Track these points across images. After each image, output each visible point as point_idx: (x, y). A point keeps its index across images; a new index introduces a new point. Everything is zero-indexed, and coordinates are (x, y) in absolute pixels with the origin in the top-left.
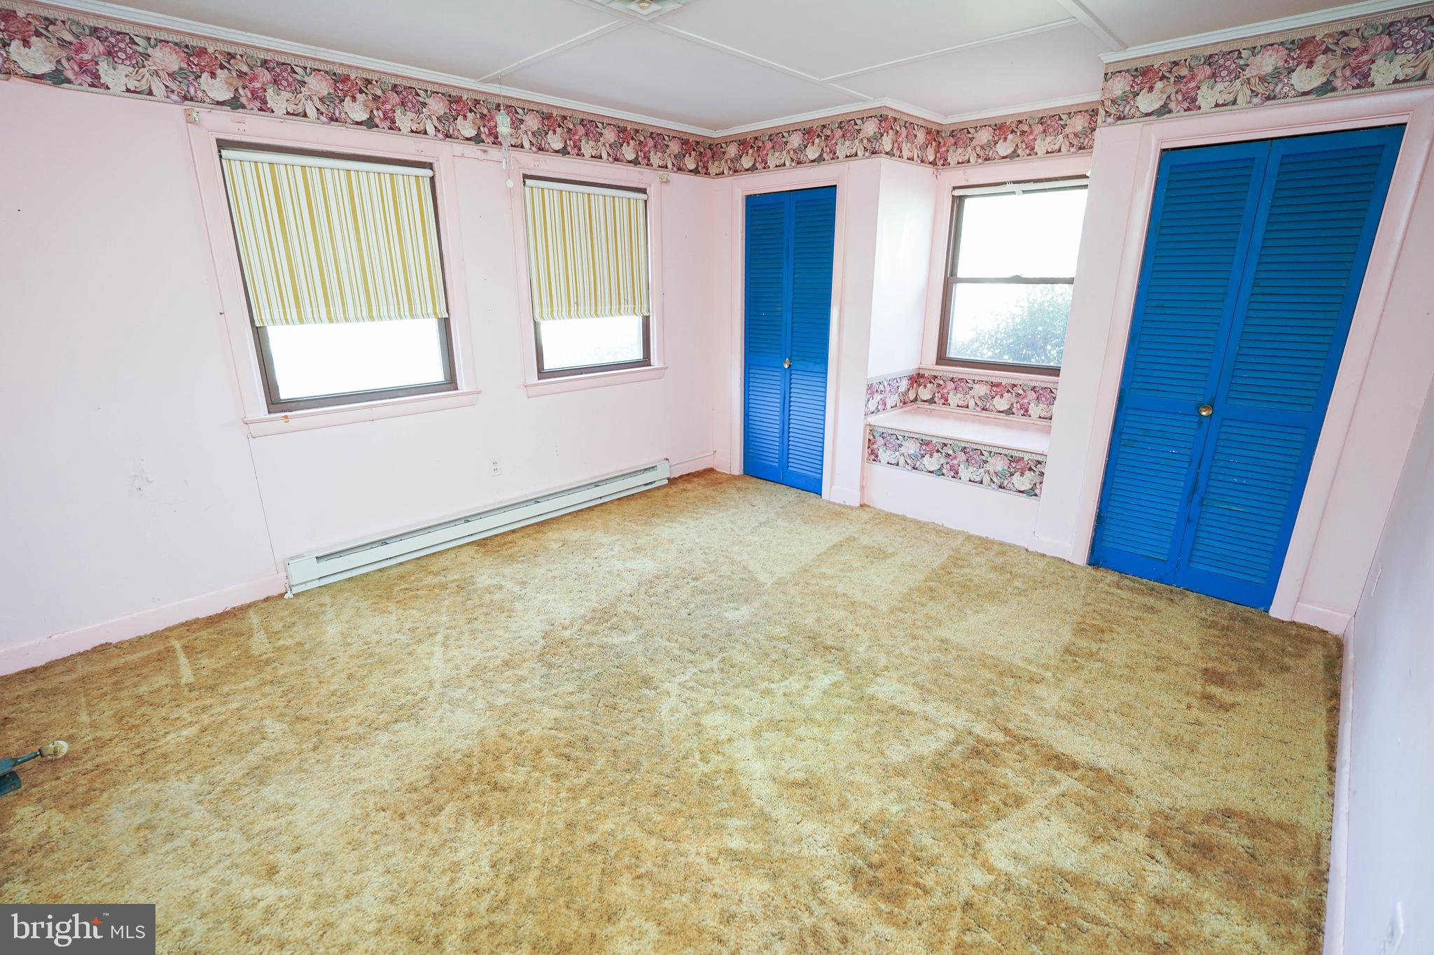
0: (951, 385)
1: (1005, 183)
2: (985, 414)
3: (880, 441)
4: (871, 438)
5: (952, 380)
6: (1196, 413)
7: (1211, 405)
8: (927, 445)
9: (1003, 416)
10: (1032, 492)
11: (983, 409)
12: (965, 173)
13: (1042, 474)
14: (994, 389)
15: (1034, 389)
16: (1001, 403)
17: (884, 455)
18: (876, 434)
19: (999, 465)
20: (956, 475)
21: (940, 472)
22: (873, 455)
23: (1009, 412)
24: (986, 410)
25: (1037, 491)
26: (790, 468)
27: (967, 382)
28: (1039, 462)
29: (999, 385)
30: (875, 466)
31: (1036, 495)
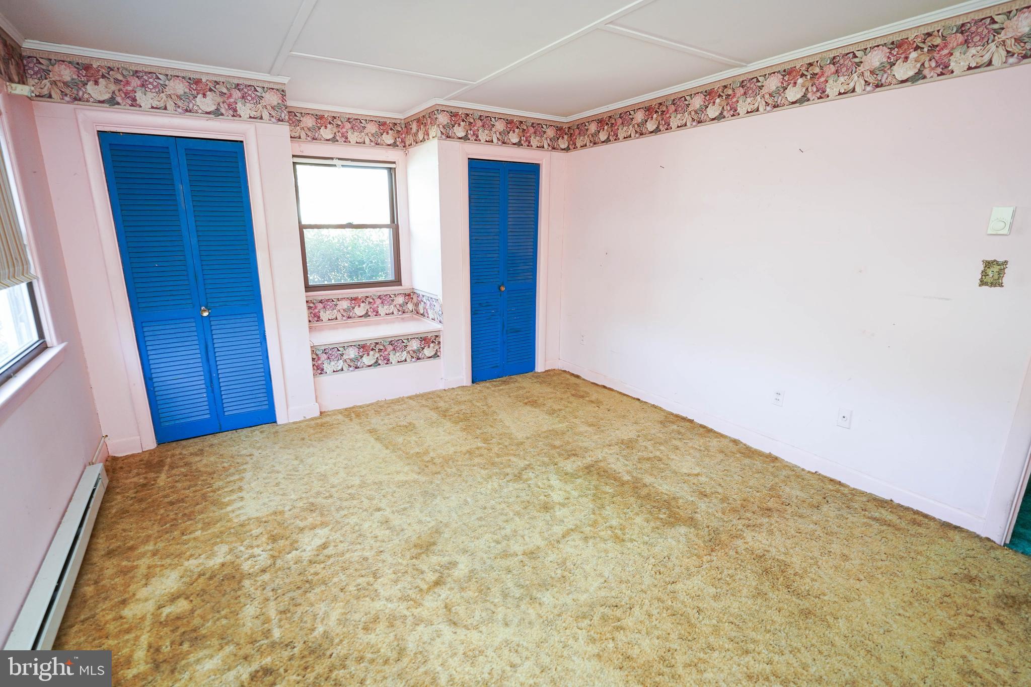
0: (320, 306)
1: (332, 159)
2: (350, 321)
3: (324, 357)
4: (315, 356)
5: (321, 302)
6: (498, 290)
7: (503, 285)
8: (364, 348)
9: (363, 319)
10: (436, 355)
11: (349, 318)
12: (300, 146)
13: (439, 343)
14: (353, 302)
15: (379, 297)
16: (359, 311)
17: (328, 367)
18: (318, 352)
19: (415, 345)
20: (388, 362)
21: (376, 364)
22: (319, 369)
23: (367, 315)
24: (351, 318)
25: (438, 354)
26: (226, 414)
27: (333, 301)
28: (437, 336)
29: (355, 299)
30: (323, 378)
31: (438, 356)
